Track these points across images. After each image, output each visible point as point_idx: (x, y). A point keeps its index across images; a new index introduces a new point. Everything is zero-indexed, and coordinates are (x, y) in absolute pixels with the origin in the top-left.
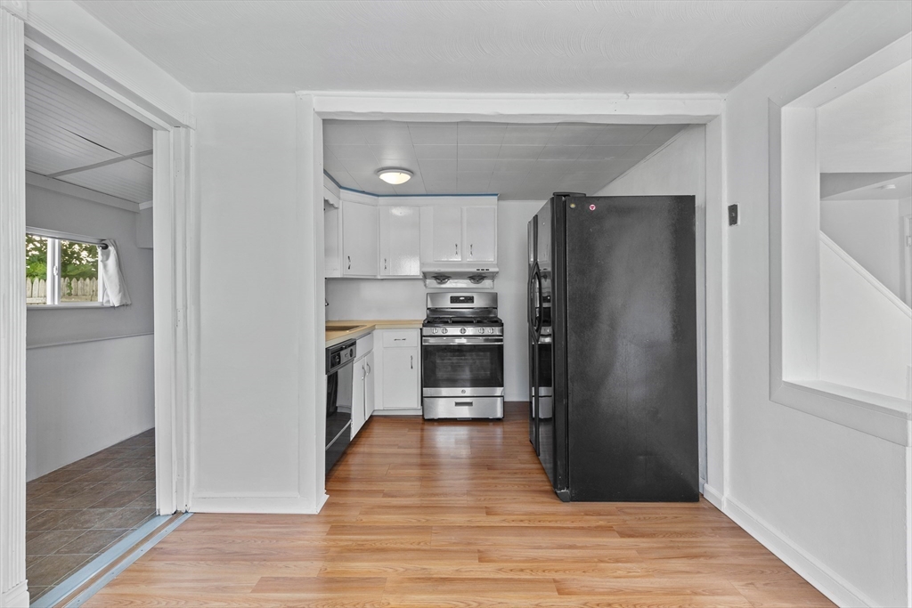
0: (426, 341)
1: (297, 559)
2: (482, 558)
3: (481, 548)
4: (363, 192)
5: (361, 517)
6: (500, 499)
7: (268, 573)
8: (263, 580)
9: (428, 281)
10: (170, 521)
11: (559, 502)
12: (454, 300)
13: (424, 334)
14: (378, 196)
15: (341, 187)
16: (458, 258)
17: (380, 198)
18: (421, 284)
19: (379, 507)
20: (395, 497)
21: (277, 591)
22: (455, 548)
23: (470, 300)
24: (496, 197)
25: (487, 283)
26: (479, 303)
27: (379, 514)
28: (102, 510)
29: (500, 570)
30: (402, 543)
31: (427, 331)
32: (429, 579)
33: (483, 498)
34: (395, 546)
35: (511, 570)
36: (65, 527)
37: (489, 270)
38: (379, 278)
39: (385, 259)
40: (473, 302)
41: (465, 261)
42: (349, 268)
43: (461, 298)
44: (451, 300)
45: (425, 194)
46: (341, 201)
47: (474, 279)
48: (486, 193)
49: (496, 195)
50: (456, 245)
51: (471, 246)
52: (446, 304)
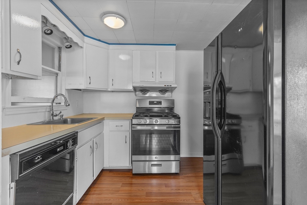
0: (134, 128)
4: (99, 40)
9: (137, 93)
12: (151, 103)
13: (133, 123)
14: (109, 44)
15: (84, 35)
16: (153, 80)
17: (110, 45)
18: (133, 94)
23: (160, 103)
24: (175, 46)
25: (167, 95)
26: (164, 105)
31: (135, 121)
37: (171, 86)
38: (109, 90)
39: (113, 79)
40: (161, 104)
41: (157, 81)
42: (90, 84)
43: (155, 102)
44: (149, 103)
45: (136, 43)
46: (85, 44)
47: (162, 92)
48: (169, 44)
49: (175, 45)
50: (153, 73)
51: (161, 73)
52: (147, 105)
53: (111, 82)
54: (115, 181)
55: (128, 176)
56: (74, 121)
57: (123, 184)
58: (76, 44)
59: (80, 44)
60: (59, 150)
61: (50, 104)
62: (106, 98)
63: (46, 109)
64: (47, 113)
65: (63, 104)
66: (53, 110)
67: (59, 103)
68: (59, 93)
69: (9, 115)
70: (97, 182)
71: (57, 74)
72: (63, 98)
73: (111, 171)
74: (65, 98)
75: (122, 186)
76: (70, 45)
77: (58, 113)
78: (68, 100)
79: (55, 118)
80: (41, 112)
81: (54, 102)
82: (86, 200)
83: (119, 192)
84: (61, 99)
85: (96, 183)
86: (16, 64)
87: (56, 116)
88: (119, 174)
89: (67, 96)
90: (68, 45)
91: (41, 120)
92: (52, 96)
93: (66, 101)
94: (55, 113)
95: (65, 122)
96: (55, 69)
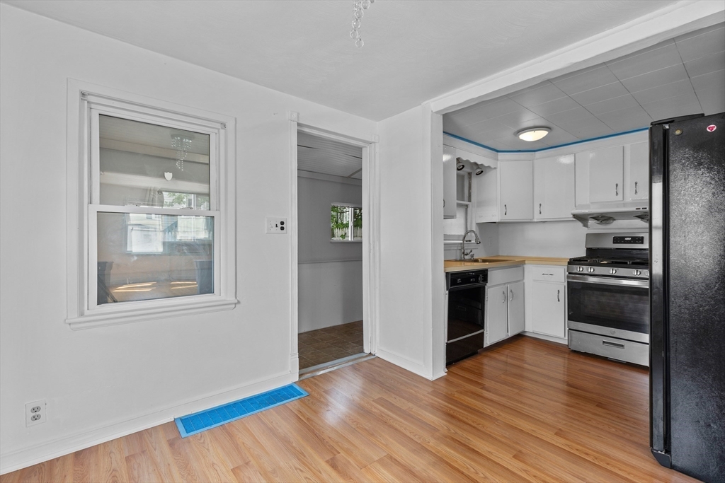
0: (573, 278)
1: (403, 398)
2: (518, 456)
3: (524, 450)
4: (519, 151)
5: (456, 393)
6: (582, 430)
7: (385, 397)
8: (381, 399)
10: (366, 356)
11: (656, 462)
12: (618, 240)
15: (498, 151)
19: (472, 393)
20: (490, 392)
21: (382, 406)
22: (503, 440)
23: (640, 240)
27: (469, 397)
28: (355, 345)
29: (525, 471)
30: (467, 419)
31: (574, 269)
32: (465, 445)
33: (564, 422)
34: (461, 418)
35: (535, 476)
36: (340, 347)
38: (535, 221)
39: (540, 204)
41: (627, 201)
42: (506, 214)
43: (627, 239)
44: (614, 240)
45: (580, 140)
46: (499, 163)
47: (643, 219)
50: (617, 185)
51: (636, 184)
52: (610, 245)
53: (537, 209)
56: (484, 261)
60: (472, 280)
61: (462, 242)
63: (458, 247)
64: (458, 251)
65: (473, 241)
66: (464, 248)
67: (470, 241)
68: (469, 229)
71: (467, 206)
72: (473, 234)
74: (476, 234)
76: (481, 171)
77: (468, 251)
78: (478, 237)
79: (466, 257)
80: (453, 250)
81: (465, 239)
84: (472, 237)
87: (467, 255)
89: (477, 232)
90: (479, 171)
92: (463, 233)
93: (477, 239)
94: (466, 252)
95: (476, 261)
96: (464, 200)
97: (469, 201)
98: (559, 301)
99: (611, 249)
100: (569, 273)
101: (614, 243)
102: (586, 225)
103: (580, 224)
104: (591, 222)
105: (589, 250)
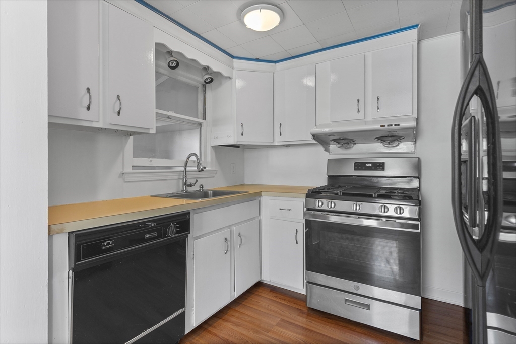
4: (258, 60)
12: (359, 166)
15: (235, 58)
17: (277, 64)
23: (381, 166)
24: (415, 30)
25: (404, 147)
37: (399, 125)
38: (276, 144)
39: (281, 124)
40: (383, 169)
41: (370, 118)
42: (242, 135)
43: (367, 165)
44: (355, 166)
45: (321, 48)
46: (234, 71)
47: (384, 141)
48: (400, 28)
49: (416, 26)
50: (358, 101)
51: (378, 99)
52: (350, 171)
53: (277, 130)
54: (271, 310)
55: (298, 309)
57: (283, 320)
58: (219, 74)
59: (225, 74)
60: (147, 236)
61: (183, 169)
62: (277, 158)
63: (180, 175)
64: (180, 181)
66: (186, 177)
69: (129, 182)
70: (243, 303)
71: (200, 124)
73: (274, 290)
74: (198, 159)
75: (278, 325)
76: (211, 79)
77: (193, 181)
79: (190, 189)
80: (172, 179)
81: (188, 166)
82: (214, 327)
83: (269, 334)
85: (241, 303)
86: (116, 114)
87: (191, 185)
88: (285, 300)
90: (208, 78)
91: (173, 190)
93: (199, 163)
94: (189, 182)
96: (197, 118)
97: (204, 118)
98: (297, 243)
99: (352, 176)
100: (308, 209)
101: (355, 169)
102: (327, 150)
103: (321, 148)
104: (333, 146)
105: (330, 178)
